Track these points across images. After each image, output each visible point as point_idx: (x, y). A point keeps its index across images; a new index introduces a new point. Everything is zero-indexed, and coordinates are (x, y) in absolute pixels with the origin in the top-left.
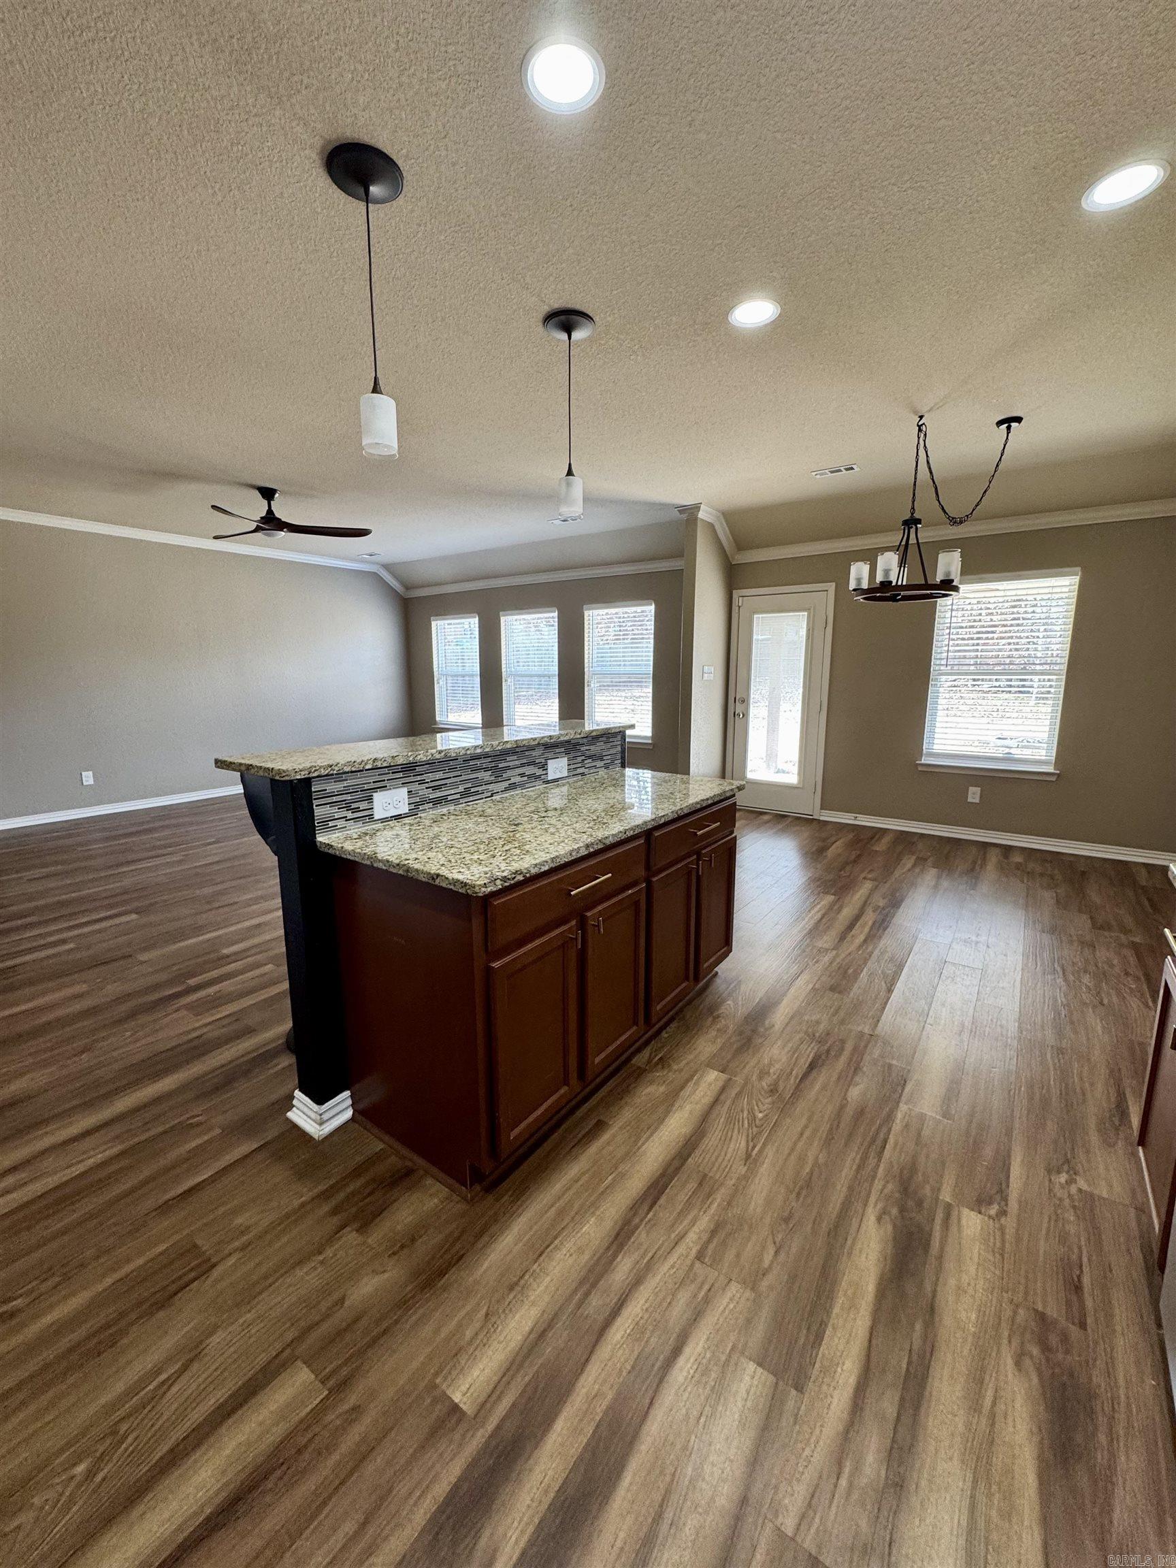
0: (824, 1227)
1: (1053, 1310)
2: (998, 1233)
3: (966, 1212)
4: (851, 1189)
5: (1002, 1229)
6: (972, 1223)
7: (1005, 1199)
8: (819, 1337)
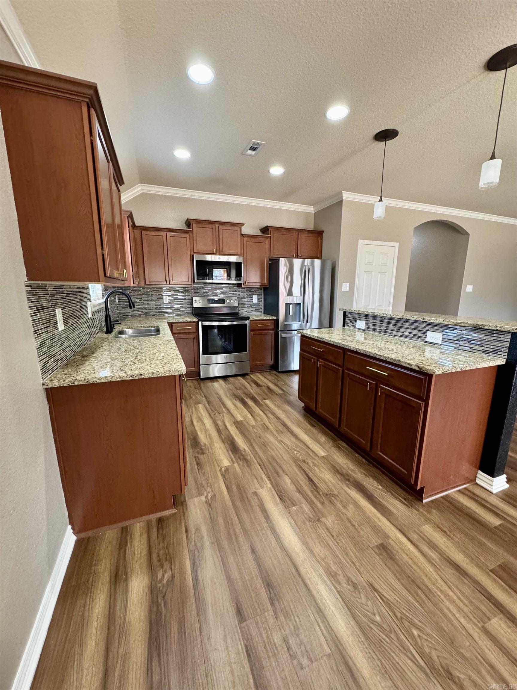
0: (252, 440)
1: (202, 457)
2: (219, 464)
3: (229, 464)
4: (256, 451)
5: (219, 466)
6: (226, 463)
7: (222, 475)
8: (237, 427)
